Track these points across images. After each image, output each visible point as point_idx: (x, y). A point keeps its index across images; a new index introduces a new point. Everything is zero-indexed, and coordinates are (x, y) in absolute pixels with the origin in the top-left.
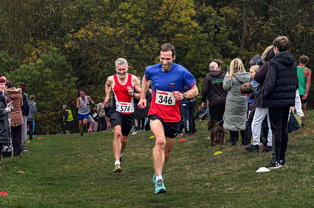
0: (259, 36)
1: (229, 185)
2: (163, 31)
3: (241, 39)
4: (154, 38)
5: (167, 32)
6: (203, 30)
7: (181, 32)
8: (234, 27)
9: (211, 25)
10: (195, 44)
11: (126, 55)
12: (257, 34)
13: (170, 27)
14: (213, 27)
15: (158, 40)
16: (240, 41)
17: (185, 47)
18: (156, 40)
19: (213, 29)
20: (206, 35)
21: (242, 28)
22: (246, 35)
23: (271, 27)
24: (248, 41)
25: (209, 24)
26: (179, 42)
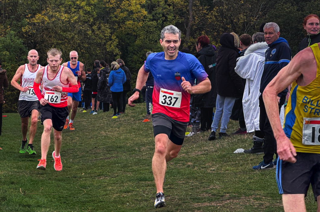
0: (203, 25)
1: (211, 165)
2: (115, 18)
3: (187, 27)
4: (106, 25)
5: (118, 19)
6: (152, 18)
7: (131, 20)
8: (181, 16)
9: (159, 14)
10: (144, 30)
11: (79, 40)
12: (202, 23)
13: (121, 14)
14: (161, 15)
15: (109, 26)
16: (185, 29)
17: (135, 33)
18: (108, 27)
19: (161, 17)
20: (154, 23)
21: (188, 17)
22: (192, 24)
23: (215, 16)
24: (194, 29)
25: (158, 12)
26: (129, 29)
